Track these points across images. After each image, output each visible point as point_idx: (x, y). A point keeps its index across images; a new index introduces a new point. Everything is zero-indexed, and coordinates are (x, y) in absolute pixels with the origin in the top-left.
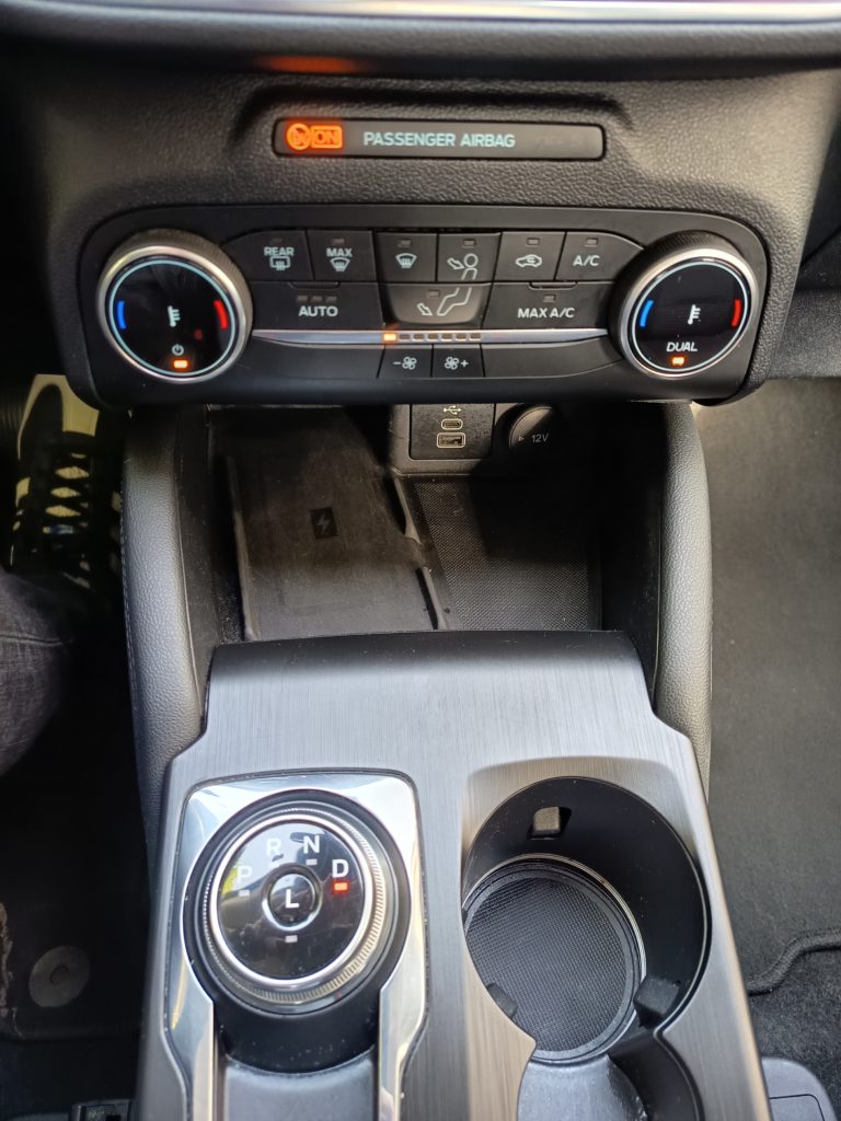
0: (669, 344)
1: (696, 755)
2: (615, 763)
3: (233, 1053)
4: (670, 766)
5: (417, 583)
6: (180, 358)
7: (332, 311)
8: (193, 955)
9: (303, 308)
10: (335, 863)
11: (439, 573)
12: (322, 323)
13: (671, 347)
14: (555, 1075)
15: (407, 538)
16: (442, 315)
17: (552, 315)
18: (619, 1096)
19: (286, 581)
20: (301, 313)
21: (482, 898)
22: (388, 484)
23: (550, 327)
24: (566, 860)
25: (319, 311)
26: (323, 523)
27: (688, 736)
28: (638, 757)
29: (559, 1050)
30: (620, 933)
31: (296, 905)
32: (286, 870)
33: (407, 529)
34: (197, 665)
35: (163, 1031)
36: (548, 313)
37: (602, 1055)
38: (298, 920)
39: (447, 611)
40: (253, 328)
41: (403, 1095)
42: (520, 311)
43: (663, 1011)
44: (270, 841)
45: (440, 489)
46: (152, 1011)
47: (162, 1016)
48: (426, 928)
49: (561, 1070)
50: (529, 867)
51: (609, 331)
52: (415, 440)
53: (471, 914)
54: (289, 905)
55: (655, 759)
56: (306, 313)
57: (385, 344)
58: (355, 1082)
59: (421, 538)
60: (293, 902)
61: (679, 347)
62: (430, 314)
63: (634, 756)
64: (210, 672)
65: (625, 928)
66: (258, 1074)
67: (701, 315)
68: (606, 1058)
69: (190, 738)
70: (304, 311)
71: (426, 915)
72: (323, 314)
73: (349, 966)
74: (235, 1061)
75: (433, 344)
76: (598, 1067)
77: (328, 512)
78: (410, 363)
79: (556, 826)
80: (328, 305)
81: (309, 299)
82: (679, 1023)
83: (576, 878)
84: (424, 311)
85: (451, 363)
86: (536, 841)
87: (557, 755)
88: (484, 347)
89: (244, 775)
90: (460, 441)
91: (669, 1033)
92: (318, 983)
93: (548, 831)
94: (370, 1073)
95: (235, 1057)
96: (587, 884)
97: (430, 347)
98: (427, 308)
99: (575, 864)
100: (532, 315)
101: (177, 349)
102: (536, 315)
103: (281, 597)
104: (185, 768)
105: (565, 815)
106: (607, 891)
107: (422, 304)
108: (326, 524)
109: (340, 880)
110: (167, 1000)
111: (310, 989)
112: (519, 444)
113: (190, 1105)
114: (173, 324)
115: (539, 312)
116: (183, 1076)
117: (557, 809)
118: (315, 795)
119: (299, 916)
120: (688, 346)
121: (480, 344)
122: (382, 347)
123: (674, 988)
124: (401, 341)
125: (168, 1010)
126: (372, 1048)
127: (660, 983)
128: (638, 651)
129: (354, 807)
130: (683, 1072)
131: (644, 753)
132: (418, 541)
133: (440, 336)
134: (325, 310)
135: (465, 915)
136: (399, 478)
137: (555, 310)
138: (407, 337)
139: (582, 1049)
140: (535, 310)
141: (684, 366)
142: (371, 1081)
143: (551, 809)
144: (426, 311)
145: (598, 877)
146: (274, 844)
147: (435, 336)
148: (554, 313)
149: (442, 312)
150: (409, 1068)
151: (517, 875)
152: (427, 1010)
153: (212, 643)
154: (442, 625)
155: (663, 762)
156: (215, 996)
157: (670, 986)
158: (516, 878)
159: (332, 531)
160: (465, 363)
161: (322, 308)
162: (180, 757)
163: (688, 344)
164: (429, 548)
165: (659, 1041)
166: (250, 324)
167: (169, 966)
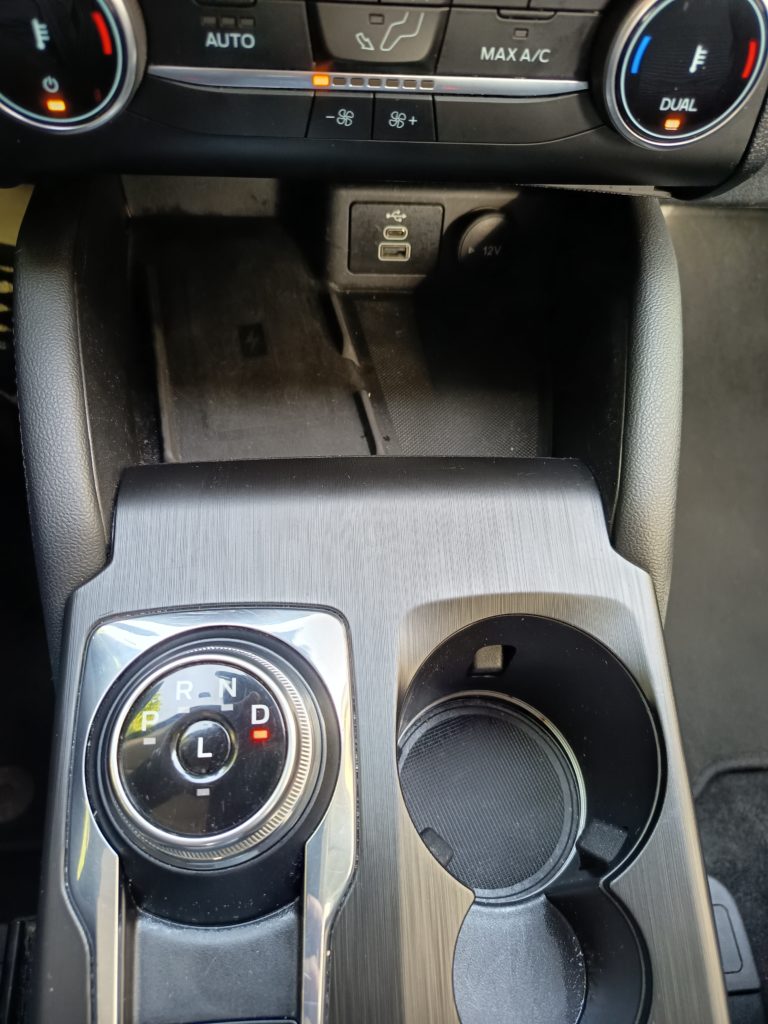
0: (664, 100)
1: (655, 592)
2: (568, 600)
3: (145, 906)
4: (628, 604)
5: (354, 409)
6: (54, 97)
7: (248, 41)
8: (96, 805)
9: (211, 35)
10: (254, 708)
11: (378, 399)
12: (234, 58)
13: (666, 103)
14: (490, 915)
15: (346, 359)
16: (387, 48)
17: (523, 58)
18: (555, 934)
19: (211, 402)
20: (209, 43)
21: (418, 735)
22: (324, 301)
23: (519, 76)
24: (506, 697)
25: (231, 39)
26: (251, 339)
27: (648, 571)
28: (593, 594)
29: (493, 888)
30: (559, 771)
31: (209, 755)
32: (198, 715)
33: (345, 348)
34: (100, 489)
35: (63, 885)
36: (518, 55)
37: (538, 895)
38: (212, 770)
39: (387, 439)
40: (149, 62)
41: (329, 953)
42: (484, 50)
43: (609, 857)
44: (179, 683)
45: (381, 307)
46: (52, 865)
47: (63, 870)
48: (358, 775)
49: (497, 910)
50: (468, 703)
51: (590, 85)
52: (355, 250)
53: (406, 751)
54: (201, 754)
55: (612, 596)
56: (214, 43)
57: (315, 90)
58: (278, 935)
59: (360, 360)
60: (204, 752)
61: (676, 105)
62: (372, 48)
63: (589, 593)
64: (117, 496)
65: (565, 766)
66: (172, 926)
67: (708, 60)
68: (543, 898)
69: (94, 567)
70: (212, 40)
71: (357, 762)
72: (236, 45)
73: (273, 817)
74: (147, 914)
75: (374, 92)
76: (535, 907)
77: (258, 329)
78: (345, 118)
79: (498, 664)
80: (242, 32)
81: (218, 22)
82: (627, 874)
83: (515, 714)
84: (365, 44)
85: (397, 120)
86: (474, 678)
87: (504, 590)
88: (438, 99)
89: (156, 610)
90: (403, 253)
91: (617, 883)
92: (237, 839)
93: (490, 669)
94: (295, 927)
95: (146, 910)
96: (526, 720)
97: (372, 96)
98: (367, 40)
99: (515, 701)
100: (498, 57)
101: (50, 83)
102: (503, 57)
103: (205, 418)
104: (89, 601)
105: (508, 653)
106: (548, 729)
107: (361, 34)
108: (255, 342)
109: (260, 727)
110: (68, 852)
111: (229, 846)
112: (469, 257)
113: (94, 965)
114: (41, 46)
115: (507, 54)
116: (86, 933)
117: (500, 647)
118: (236, 632)
119: (210, 767)
120: (687, 105)
121: (433, 94)
122: (312, 94)
123: (620, 836)
124: (334, 86)
125: (69, 863)
126: (297, 899)
127: (606, 828)
128: (596, 480)
129: (280, 645)
130: (629, 923)
131: (601, 591)
132: (357, 363)
133: (384, 82)
134: (239, 39)
135: (399, 752)
136: (337, 293)
137: (527, 51)
138: (342, 81)
139: (518, 887)
140: (501, 50)
141: (681, 130)
142: (295, 935)
143: (494, 646)
144: (367, 45)
145: (538, 714)
146: (184, 687)
147: (377, 82)
148: (526, 56)
149: (385, 47)
150: (336, 924)
151: (454, 711)
152: (357, 862)
153: (121, 464)
154: (381, 451)
155: (620, 600)
156: (121, 850)
157: (616, 831)
158: (453, 714)
159: (262, 350)
160: (413, 121)
161: (235, 36)
162: (82, 590)
163: (687, 100)
164: (368, 371)
165: (605, 891)
166: (144, 58)
167: (70, 816)
